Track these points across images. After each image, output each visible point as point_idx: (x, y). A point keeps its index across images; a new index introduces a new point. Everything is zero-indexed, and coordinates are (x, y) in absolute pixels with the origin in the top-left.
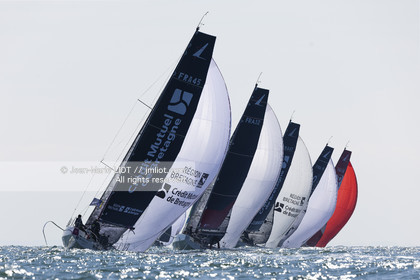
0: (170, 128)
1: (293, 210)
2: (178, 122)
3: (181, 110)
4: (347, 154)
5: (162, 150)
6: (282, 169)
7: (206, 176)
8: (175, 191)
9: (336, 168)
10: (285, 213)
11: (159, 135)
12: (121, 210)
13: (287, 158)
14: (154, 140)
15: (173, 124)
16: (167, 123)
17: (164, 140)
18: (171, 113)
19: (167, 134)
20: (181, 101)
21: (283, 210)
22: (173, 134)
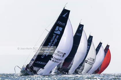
0: (55, 38)
1: (91, 63)
2: (58, 36)
3: (59, 33)
4: (108, 46)
5: (52, 45)
6: (87, 50)
7: (65, 54)
8: (55, 58)
9: (104, 50)
10: (88, 63)
11: (51, 40)
12: (39, 63)
13: (89, 47)
14: (50, 42)
15: (56, 37)
16: (54, 37)
17: (53, 42)
18: (55, 34)
19: (54, 40)
20: (59, 30)
21: (88, 62)
22: (56, 40)
